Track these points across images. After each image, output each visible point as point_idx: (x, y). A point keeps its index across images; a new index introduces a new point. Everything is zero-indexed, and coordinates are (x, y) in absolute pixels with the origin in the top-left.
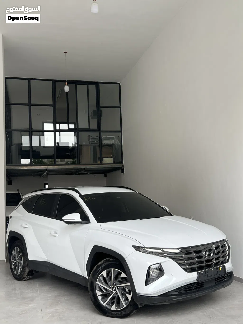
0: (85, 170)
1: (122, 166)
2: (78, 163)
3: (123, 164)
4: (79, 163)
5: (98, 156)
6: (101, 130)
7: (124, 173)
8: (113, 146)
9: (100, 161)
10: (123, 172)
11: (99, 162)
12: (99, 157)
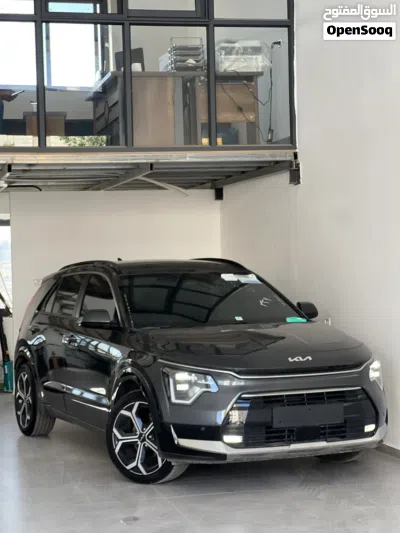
0: (151, 169)
1: (291, 158)
2: (126, 144)
3: (296, 148)
4: (130, 146)
5: (202, 117)
7: (299, 183)
8: (260, 80)
9: (210, 137)
10: (295, 178)
11: (205, 141)
12: (204, 122)
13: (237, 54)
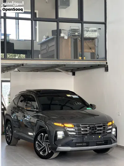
1: (105, 64)
2: (57, 58)
3: (107, 61)
6: (84, 20)
7: (108, 71)
8: (96, 40)
9: (82, 57)
13: (90, 32)
